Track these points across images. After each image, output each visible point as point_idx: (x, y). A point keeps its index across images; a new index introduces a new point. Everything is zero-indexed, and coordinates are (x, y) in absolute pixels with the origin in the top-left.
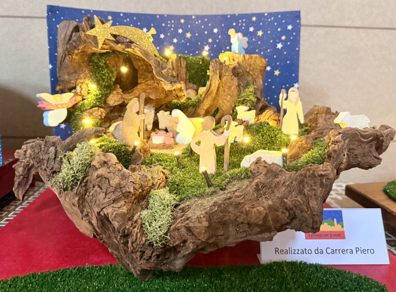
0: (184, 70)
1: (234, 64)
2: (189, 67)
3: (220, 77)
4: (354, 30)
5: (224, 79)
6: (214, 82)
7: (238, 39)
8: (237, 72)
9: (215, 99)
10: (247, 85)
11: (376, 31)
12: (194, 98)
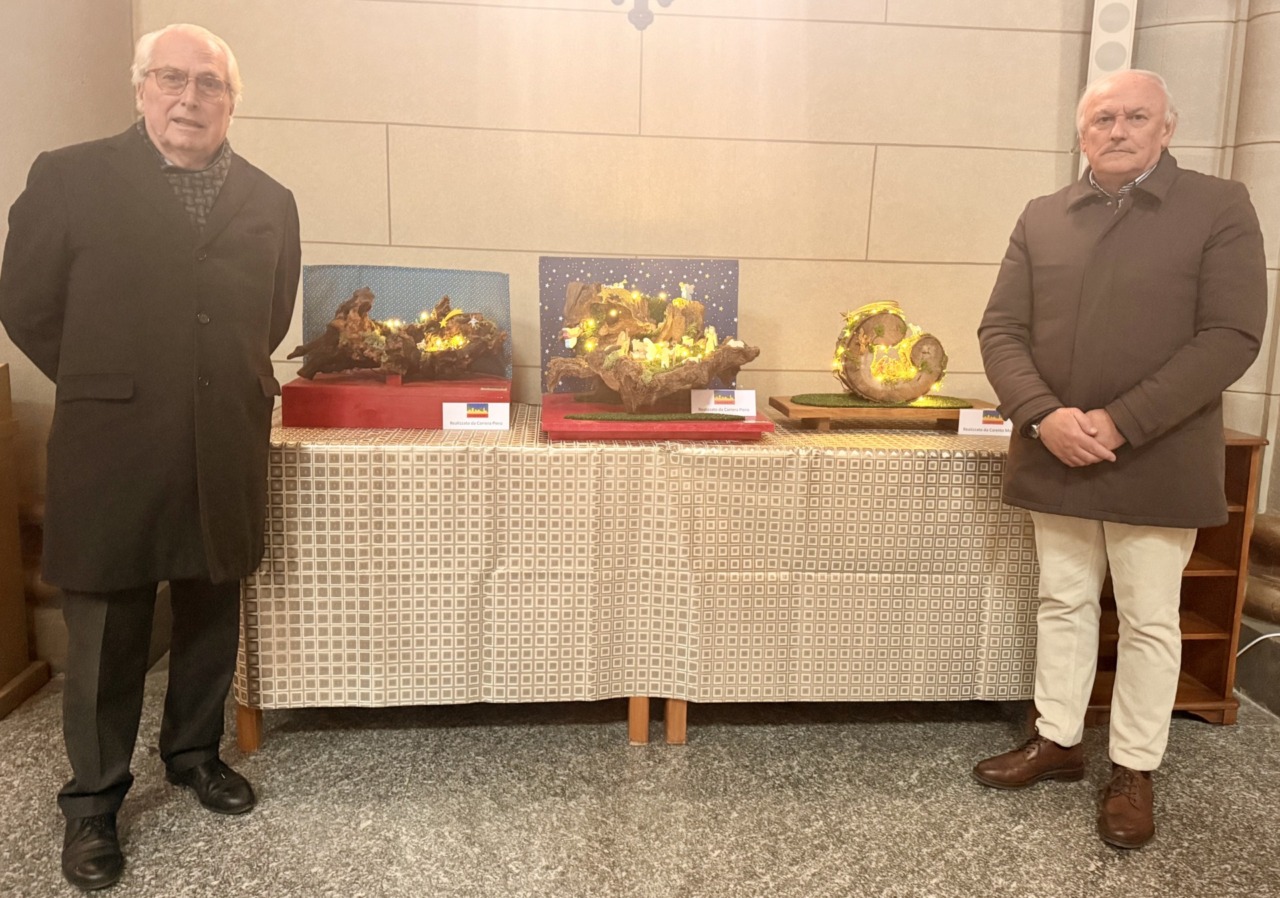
0: (647, 309)
1: (683, 306)
2: (650, 306)
3: (673, 317)
4: (806, 262)
5: (676, 318)
6: (669, 320)
7: (686, 289)
8: (685, 313)
9: (670, 331)
10: (692, 322)
11: (828, 263)
12: (655, 330)
